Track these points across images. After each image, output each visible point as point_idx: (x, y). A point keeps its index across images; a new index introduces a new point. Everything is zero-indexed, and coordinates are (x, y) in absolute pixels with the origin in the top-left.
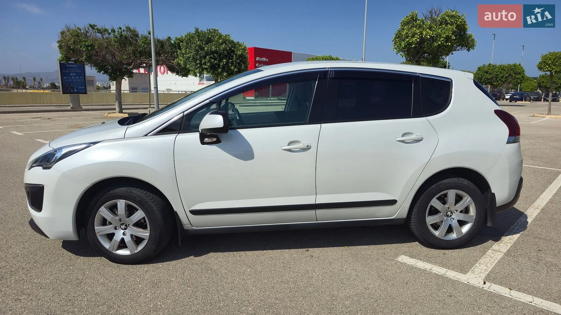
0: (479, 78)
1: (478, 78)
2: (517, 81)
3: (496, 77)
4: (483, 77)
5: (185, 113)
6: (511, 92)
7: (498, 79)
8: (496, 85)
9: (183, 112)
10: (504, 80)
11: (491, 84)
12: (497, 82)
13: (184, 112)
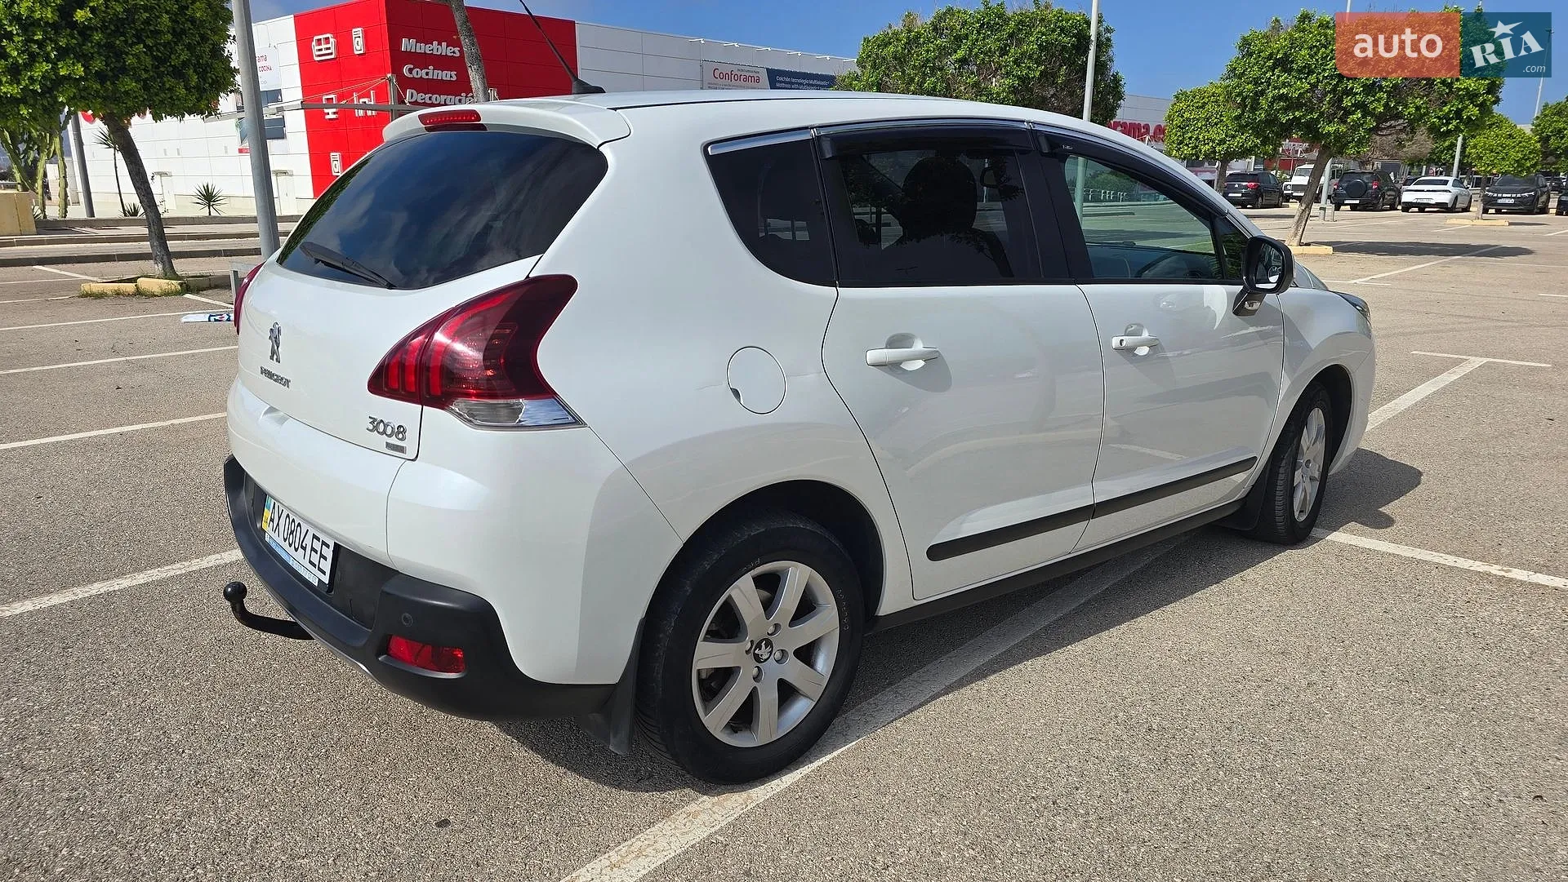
0: (1244, 100)
1: (1239, 100)
2: (1458, 113)
3: (1334, 90)
4: (1263, 93)
6: (1427, 174)
7: (1347, 102)
8: (1339, 137)
10: (1381, 109)
11: (1311, 133)
12: (1343, 121)
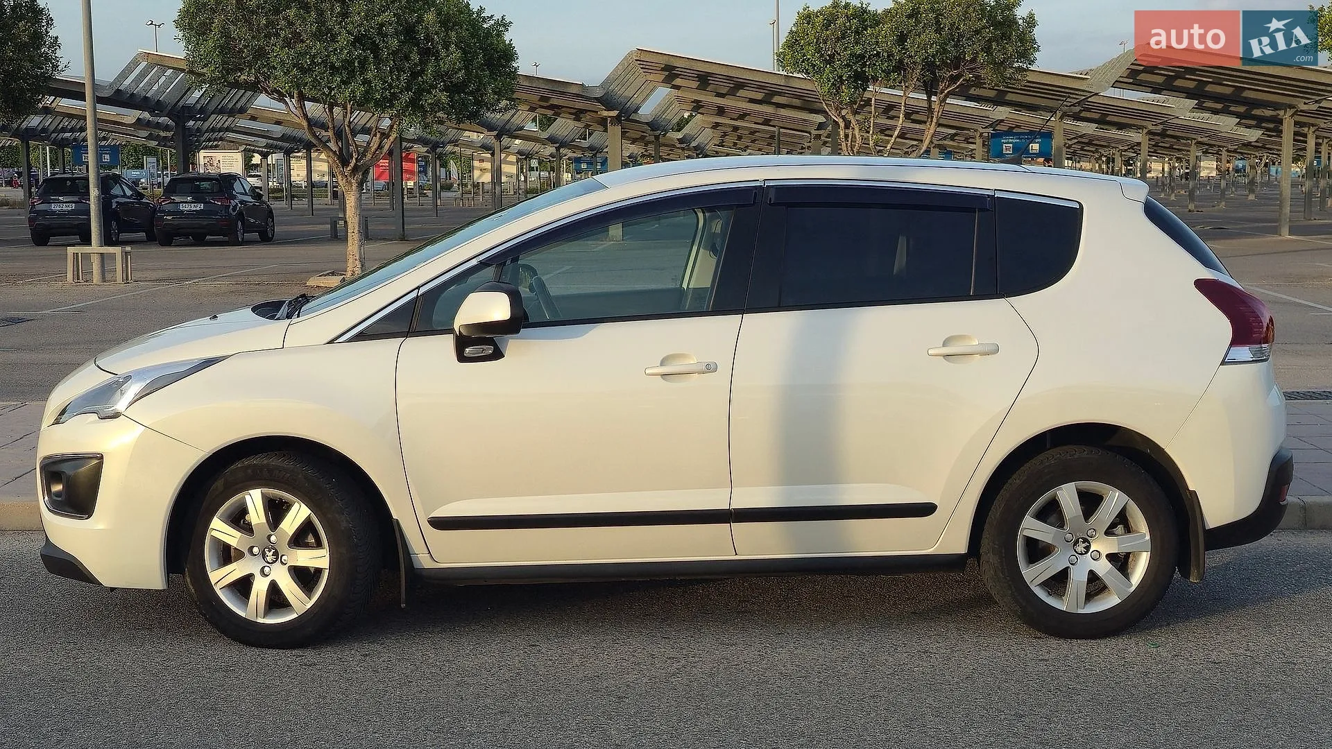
5: (422, 290)
9: (416, 288)
13: (418, 288)
